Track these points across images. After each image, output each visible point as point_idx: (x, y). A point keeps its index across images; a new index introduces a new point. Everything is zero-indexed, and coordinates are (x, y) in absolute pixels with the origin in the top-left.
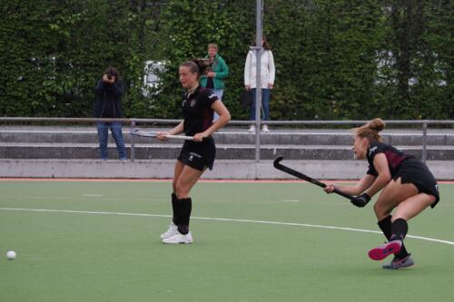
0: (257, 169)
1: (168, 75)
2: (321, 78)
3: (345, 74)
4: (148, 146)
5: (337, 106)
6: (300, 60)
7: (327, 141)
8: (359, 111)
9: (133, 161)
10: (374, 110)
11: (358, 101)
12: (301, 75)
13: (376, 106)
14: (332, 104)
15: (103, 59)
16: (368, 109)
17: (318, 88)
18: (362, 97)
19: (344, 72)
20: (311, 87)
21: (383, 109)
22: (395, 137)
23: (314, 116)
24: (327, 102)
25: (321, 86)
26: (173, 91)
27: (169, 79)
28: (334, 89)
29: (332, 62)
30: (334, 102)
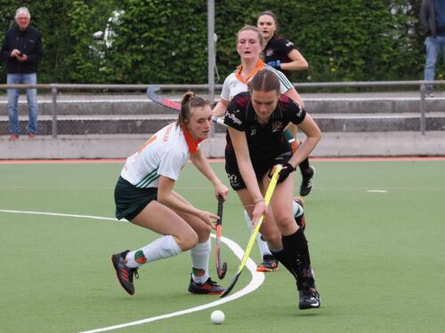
0: (211, 146)
1: (122, 29)
2: (315, 29)
3: (345, 25)
4: (83, 118)
5: (336, 63)
6: (287, 7)
7: (313, 108)
8: (365, 71)
9: (55, 137)
10: (384, 68)
11: (364, 58)
12: (290, 27)
13: (385, 63)
14: (328, 62)
15: (39, 9)
16: (376, 67)
17: (312, 42)
18: (367, 52)
19: (345, 21)
20: (303, 41)
21: (395, 67)
22: (399, 102)
23: (307, 76)
24: (324, 59)
25: (316, 39)
26: (129, 48)
27: (124, 33)
28: (332, 42)
29: (329, 9)
30: (331, 59)
